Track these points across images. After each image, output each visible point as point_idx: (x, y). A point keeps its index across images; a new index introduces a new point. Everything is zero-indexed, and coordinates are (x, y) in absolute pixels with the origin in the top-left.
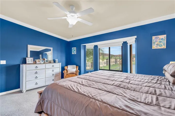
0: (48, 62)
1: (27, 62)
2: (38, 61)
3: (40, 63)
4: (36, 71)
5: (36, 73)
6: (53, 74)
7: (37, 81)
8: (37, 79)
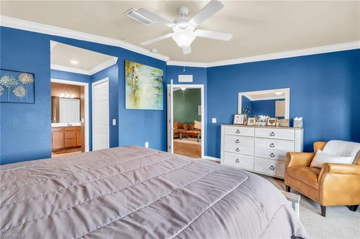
0: (274, 124)
1: (235, 122)
2: (250, 120)
3: (254, 124)
4: (237, 138)
5: (237, 141)
6: (272, 154)
7: (239, 156)
8: (238, 152)
